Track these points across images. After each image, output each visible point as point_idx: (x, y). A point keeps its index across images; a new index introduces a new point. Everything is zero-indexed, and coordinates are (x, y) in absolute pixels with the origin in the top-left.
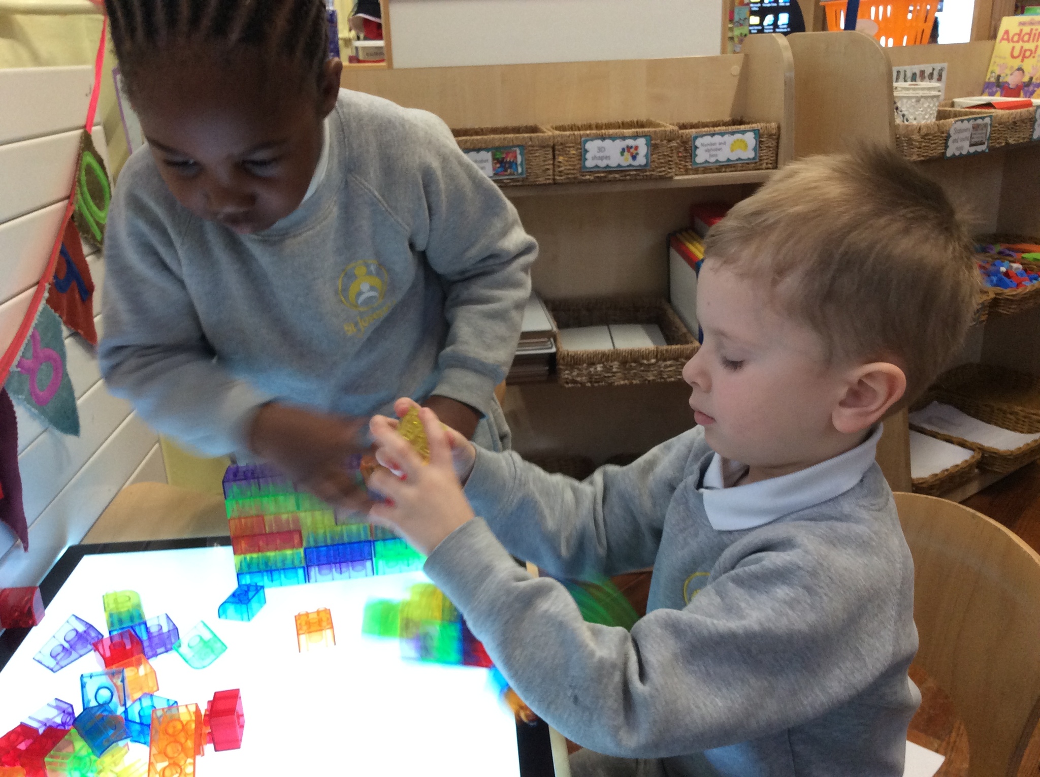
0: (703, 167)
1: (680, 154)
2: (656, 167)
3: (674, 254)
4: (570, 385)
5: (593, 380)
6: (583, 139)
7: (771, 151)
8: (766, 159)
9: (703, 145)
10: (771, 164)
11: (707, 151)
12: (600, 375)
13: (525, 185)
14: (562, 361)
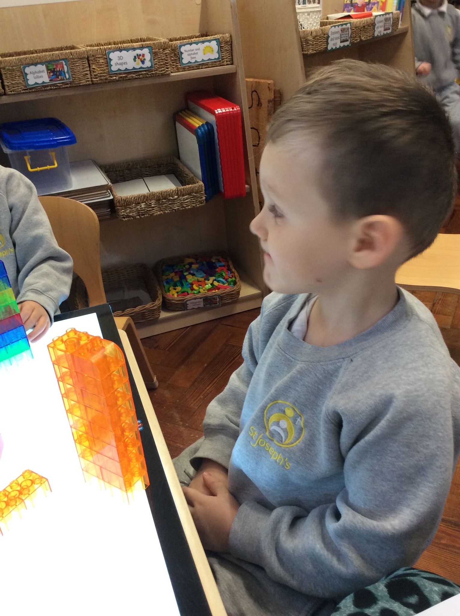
0: (187, 66)
1: (172, 59)
2: (158, 67)
3: (178, 125)
4: (126, 219)
5: (141, 214)
6: (107, 52)
7: (228, 52)
8: (226, 59)
9: (185, 51)
10: (229, 61)
11: (189, 55)
12: (144, 210)
13: (73, 86)
14: (118, 203)
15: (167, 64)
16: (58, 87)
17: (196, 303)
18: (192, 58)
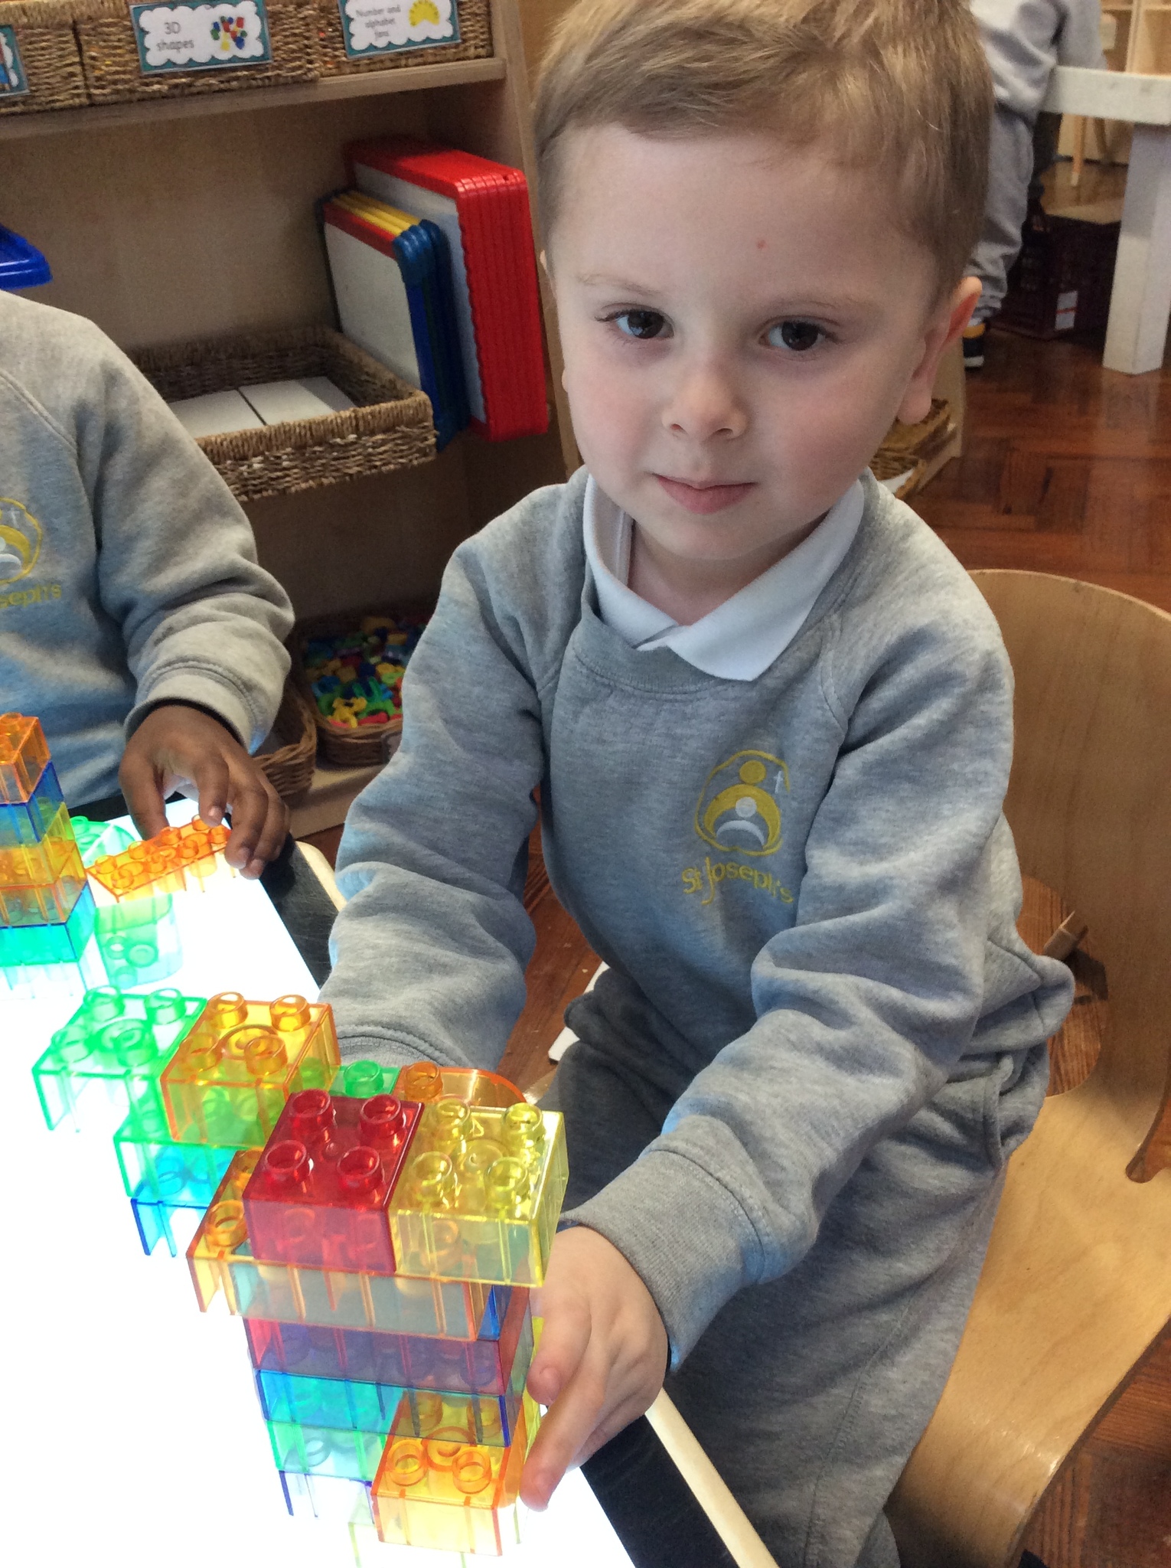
1: (322, 35)
2: (284, 59)
3: (332, 232)
6: (132, 7)
7: (478, 21)
8: (474, 39)
9: (360, 13)
10: (483, 47)
11: (370, 25)
13: (31, 111)
15: (309, 50)
18: (380, 35)
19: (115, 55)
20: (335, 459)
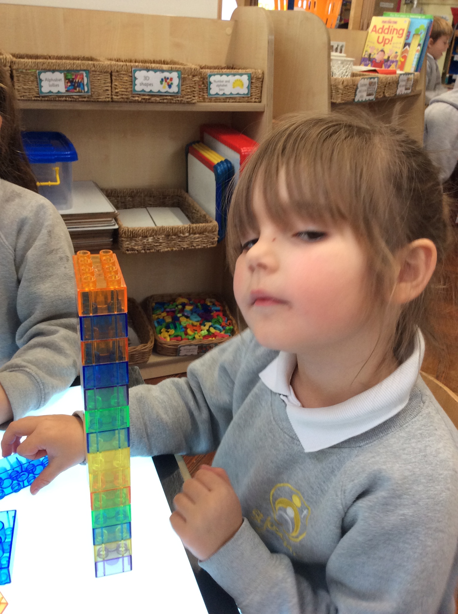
0: (215, 98)
1: (200, 87)
2: (184, 94)
3: (191, 158)
4: (130, 252)
5: (146, 248)
6: (133, 69)
7: (257, 89)
8: (255, 95)
9: (215, 81)
10: (258, 99)
11: (218, 86)
12: (151, 245)
13: (90, 101)
14: (123, 235)
15: (194, 92)
16: (74, 99)
17: (190, 349)
18: (221, 90)
19: (124, 85)
20: (179, 241)
